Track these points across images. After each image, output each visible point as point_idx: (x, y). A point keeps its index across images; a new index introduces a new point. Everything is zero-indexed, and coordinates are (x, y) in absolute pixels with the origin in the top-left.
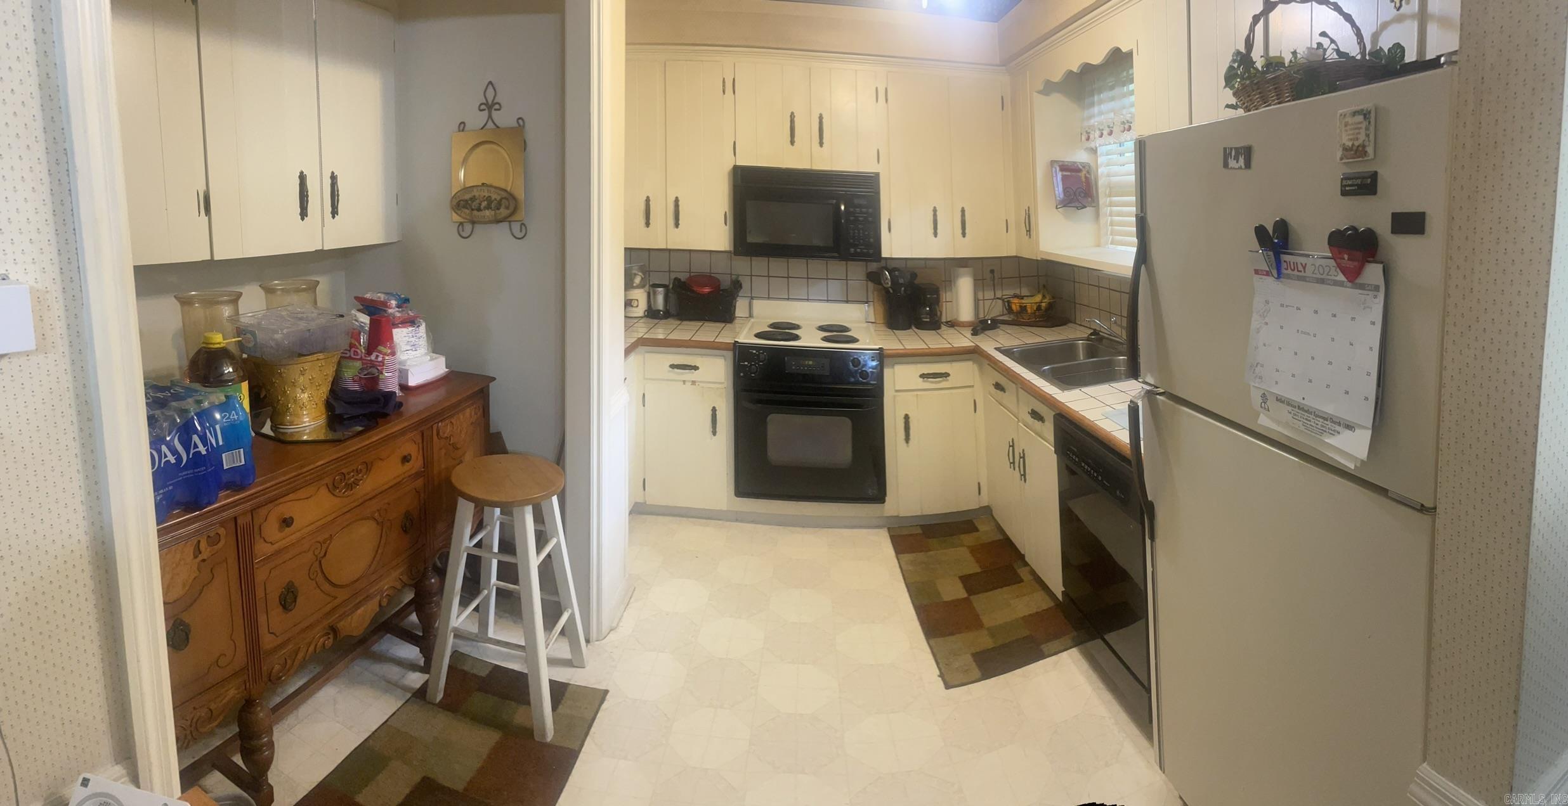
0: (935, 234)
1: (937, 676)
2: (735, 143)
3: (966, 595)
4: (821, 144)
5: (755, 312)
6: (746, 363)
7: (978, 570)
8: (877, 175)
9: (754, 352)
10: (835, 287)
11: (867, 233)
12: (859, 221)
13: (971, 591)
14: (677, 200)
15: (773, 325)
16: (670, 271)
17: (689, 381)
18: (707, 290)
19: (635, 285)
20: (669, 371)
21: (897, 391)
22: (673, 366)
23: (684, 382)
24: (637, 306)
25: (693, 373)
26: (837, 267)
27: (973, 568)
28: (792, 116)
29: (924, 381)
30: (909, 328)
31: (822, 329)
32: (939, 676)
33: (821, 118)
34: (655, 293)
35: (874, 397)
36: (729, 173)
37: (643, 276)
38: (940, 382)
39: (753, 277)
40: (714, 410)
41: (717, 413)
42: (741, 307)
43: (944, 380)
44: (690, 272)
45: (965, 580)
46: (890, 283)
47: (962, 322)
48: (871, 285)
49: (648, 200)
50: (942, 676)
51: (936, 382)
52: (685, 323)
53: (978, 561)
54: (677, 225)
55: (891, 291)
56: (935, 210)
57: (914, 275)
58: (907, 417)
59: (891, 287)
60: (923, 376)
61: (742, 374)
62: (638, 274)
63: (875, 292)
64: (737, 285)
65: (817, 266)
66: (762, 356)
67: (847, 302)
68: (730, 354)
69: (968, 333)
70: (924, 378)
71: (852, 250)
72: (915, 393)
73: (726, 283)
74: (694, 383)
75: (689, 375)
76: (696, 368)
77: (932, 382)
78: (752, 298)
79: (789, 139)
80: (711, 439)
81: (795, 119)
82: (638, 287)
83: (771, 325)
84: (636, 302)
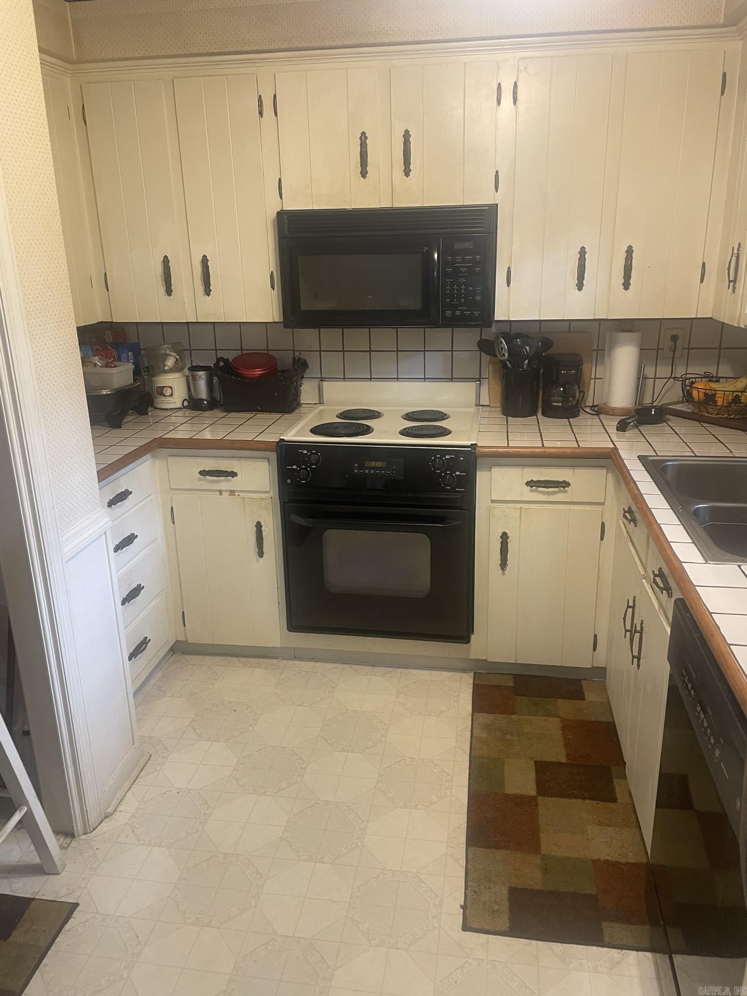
0: (580, 286)
1: (459, 906)
2: (280, 180)
3: (533, 793)
4: (407, 172)
5: (326, 397)
6: (295, 467)
7: (563, 760)
8: (494, 208)
9: (305, 452)
10: (436, 362)
11: (471, 288)
12: (461, 272)
13: (543, 789)
14: (205, 261)
15: (342, 415)
16: (216, 350)
17: (226, 491)
18: (258, 372)
19: (166, 368)
20: (199, 479)
21: (493, 501)
22: (203, 473)
23: (221, 492)
24: (172, 395)
25: (230, 480)
26: (440, 336)
27: (557, 753)
28: (363, 137)
29: (531, 491)
30: (533, 413)
31: (410, 417)
32: (462, 907)
33: (407, 135)
34: (194, 378)
35: (461, 508)
36: (274, 221)
37: (178, 357)
38: (554, 493)
39: (322, 353)
40: (259, 526)
41: (263, 529)
42: (307, 391)
43: (560, 492)
44: (242, 350)
45: (542, 767)
46: (506, 355)
47: (613, 409)
48: (486, 358)
49: (166, 260)
50: (464, 907)
51: (549, 493)
52: (231, 415)
53: (567, 744)
54: (208, 292)
55: (509, 365)
56: (583, 252)
57: (547, 343)
58: (504, 536)
59: (508, 360)
60: (530, 484)
61: (289, 481)
62: (171, 355)
63: (491, 366)
64: (300, 366)
65: (410, 336)
66: (314, 458)
67: (452, 379)
68: (273, 456)
69: (612, 424)
70: (531, 487)
71: (449, 313)
72: (518, 506)
73: (285, 360)
74: (232, 492)
75: (225, 484)
76: (233, 474)
77: (543, 493)
78: (322, 379)
79: (360, 169)
80: (258, 561)
81: (368, 141)
82: (172, 370)
83: (341, 414)
84: (169, 389)
